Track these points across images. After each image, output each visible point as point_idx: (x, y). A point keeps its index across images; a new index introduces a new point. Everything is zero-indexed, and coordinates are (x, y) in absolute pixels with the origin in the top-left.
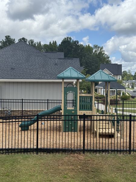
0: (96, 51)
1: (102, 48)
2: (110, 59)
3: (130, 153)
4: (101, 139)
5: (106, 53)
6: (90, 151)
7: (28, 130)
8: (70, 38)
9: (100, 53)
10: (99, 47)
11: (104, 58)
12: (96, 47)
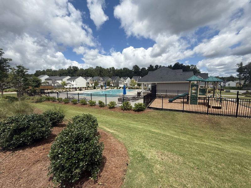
0: (192, 68)
1: (196, 66)
2: (200, 71)
3: (237, 117)
4: (213, 109)
5: (197, 68)
6: (211, 114)
7: (172, 102)
8: (178, 63)
9: (195, 68)
10: (194, 66)
11: (197, 71)
12: (192, 65)
